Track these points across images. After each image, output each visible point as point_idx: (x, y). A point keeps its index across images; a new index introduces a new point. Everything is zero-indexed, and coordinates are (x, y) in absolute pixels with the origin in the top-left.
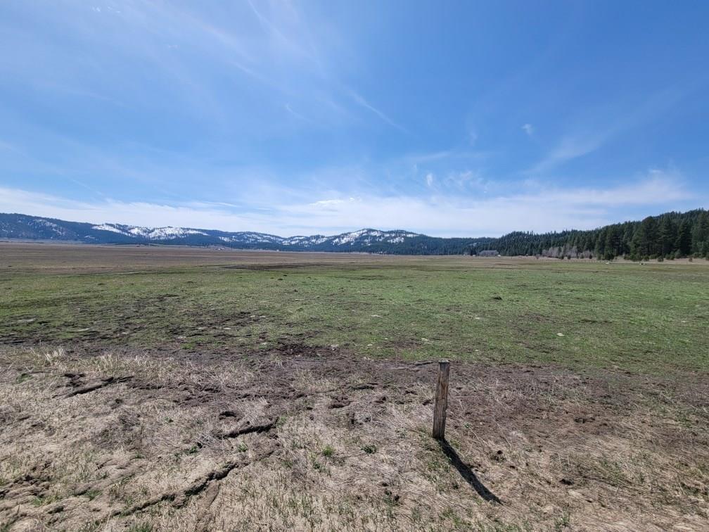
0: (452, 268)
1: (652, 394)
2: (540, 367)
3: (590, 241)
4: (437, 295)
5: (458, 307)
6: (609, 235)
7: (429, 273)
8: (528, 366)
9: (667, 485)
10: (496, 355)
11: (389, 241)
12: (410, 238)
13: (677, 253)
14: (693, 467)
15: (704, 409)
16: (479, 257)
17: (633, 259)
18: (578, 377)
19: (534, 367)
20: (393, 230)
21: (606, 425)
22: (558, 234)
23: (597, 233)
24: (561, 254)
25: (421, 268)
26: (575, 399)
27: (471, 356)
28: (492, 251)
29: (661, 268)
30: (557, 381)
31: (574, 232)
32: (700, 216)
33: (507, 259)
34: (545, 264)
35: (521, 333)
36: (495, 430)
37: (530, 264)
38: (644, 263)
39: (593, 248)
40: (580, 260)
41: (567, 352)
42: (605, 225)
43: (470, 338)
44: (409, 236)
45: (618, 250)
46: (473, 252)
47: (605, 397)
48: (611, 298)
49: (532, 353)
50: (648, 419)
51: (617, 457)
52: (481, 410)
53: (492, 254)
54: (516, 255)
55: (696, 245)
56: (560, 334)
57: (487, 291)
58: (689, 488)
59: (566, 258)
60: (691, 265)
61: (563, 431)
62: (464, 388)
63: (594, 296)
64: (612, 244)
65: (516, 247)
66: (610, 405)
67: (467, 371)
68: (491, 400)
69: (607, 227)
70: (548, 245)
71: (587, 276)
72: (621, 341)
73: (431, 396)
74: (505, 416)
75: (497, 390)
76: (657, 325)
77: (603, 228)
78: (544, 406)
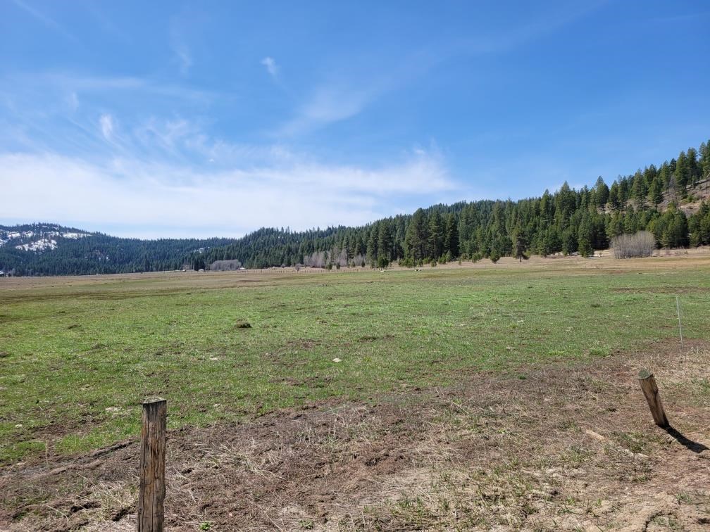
0: (161, 291)
1: (444, 406)
2: (315, 407)
3: (361, 241)
4: (136, 334)
5: (177, 348)
6: (381, 233)
7: (115, 303)
8: (297, 410)
9: (471, 503)
10: (247, 404)
11: (19, 247)
12: (72, 240)
13: (448, 255)
14: (489, 473)
15: (491, 409)
16: (211, 272)
17: (408, 264)
18: (364, 408)
19: (307, 408)
20: (29, 223)
21: (401, 457)
22: (322, 232)
23: (368, 230)
24: (328, 262)
25: (99, 296)
26: (364, 437)
27: (207, 415)
28: (230, 261)
29: (436, 273)
30: (338, 419)
31: (342, 228)
32: (464, 210)
33: (256, 273)
34: (308, 277)
35: (284, 367)
36: (256, 517)
37: (288, 278)
38: (420, 269)
39: (365, 252)
40: (351, 269)
41: (347, 380)
42: (376, 220)
43: (202, 389)
44: (70, 235)
45: (392, 254)
46: (199, 265)
47: (397, 423)
48: (391, 309)
49: (302, 391)
50: (443, 437)
51: (419, 490)
52: (229, 493)
53: (231, 266)
54: (267, 266)
55: (463, 245)
56: (337, 360)
57: (227, 319)
58: (489, 497)
59: (334, 268)
60: (460, 269)
61: (352, 483)
62: (197, 468)
63: (371, 310)
64: (386, 247)
65: (266, 254)
66: (403, 433)
67: (202, 441)
68: (245, 474)
69: (378, 222)
70: (311, 249)
71: (362, 288)
72: (406, 355)
73: (130, 500)
74: (270, 489)
75: (254, 455)
76: (439, 332)
77: (374, 224)
78: (325, 458)
